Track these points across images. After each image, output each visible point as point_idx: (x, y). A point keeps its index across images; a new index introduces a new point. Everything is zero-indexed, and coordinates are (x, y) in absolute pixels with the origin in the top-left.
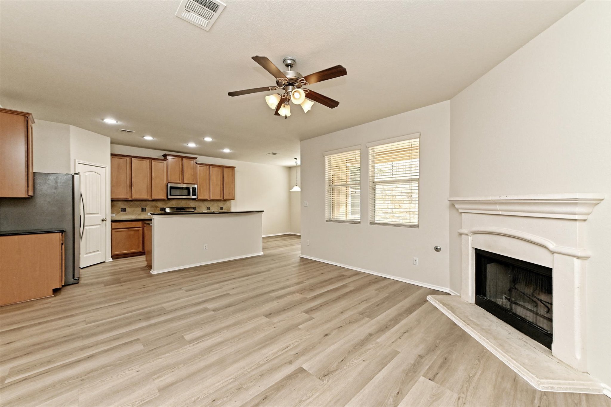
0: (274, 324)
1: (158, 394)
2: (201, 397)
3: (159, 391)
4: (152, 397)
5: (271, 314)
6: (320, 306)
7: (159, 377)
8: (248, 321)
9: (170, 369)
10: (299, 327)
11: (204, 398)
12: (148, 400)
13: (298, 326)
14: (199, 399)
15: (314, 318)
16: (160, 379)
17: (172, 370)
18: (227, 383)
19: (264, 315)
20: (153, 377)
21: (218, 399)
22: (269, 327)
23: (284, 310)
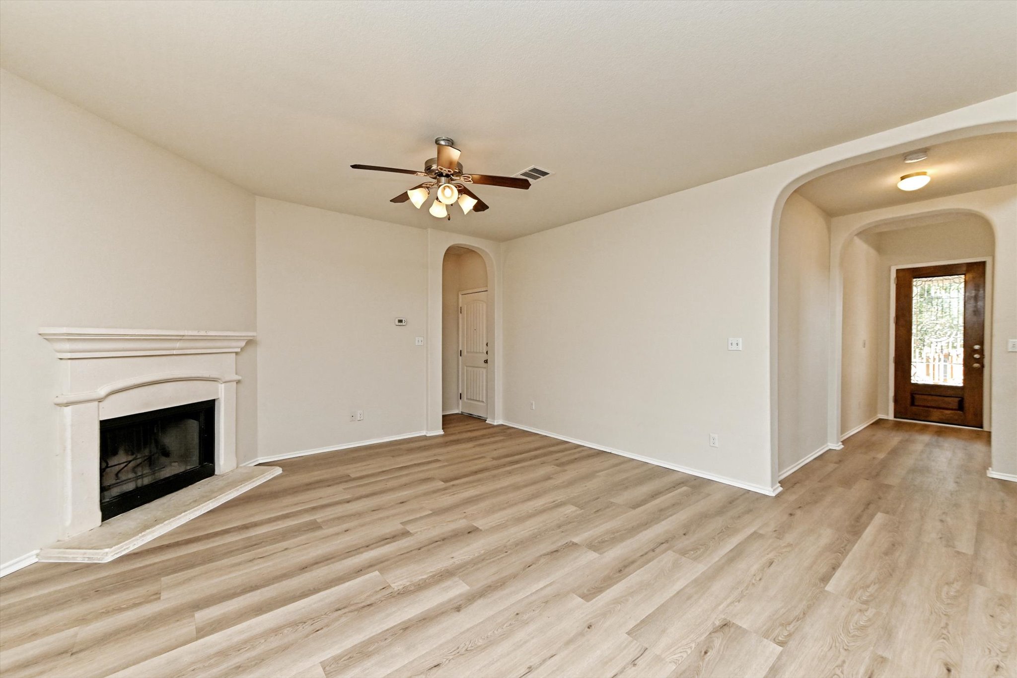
0: (465, 517)
5: (469, 533)
8: (504, 522)
10: (431, 512)
13: (431, 514)
15: (401, 523)
19: (481, 530)
22: (472, 514)
23: (444, 539)
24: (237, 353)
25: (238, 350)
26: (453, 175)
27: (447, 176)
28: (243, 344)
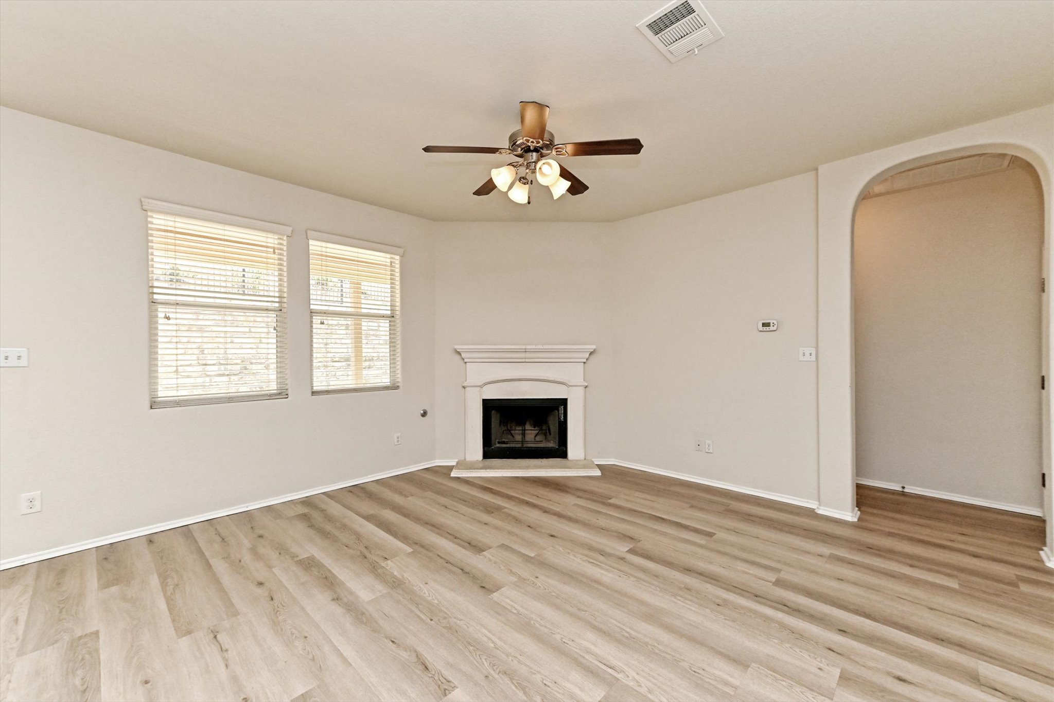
1: (753, 665)
2: (723, 618)
3: (746, 667)
4: (763, 670)
6: (456, 540)
7: (727, 684)
9: (700, 678)
11: (721, 614)
12: (769, 672)
14: (726, 618)
16: (730, 679)
17: (701, 672)
18: (687, 601)
20: (732, 693)
21: (714, 602)
24: (584, 363)
25: (585, 361)
26: (542, 148)
27: (536, 150)
28: (587, 355)
